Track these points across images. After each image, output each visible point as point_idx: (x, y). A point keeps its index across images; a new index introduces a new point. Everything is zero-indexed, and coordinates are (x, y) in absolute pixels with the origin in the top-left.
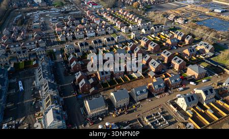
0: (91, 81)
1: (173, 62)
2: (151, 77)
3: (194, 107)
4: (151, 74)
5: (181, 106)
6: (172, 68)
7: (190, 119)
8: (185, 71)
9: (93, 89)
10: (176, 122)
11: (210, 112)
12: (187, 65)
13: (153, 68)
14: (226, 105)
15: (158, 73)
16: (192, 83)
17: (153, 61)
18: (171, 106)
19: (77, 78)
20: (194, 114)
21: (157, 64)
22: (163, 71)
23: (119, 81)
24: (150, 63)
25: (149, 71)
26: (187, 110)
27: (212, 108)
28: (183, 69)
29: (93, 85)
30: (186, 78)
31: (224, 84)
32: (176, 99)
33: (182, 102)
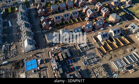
0: (50, 23)
1: (102, 11)
2: (86, 21)
3: (106, 40)
4: (86, 19)
5: (99, 39)
6: (101, 15)
7: (102, 46)
9: (50, 28)
10: (95, 48)
11: (114, 43)
12: (110, 13)
13: (88, 15)
14: (125, 39)
15: (91, 19)
16: (110, 25)
17: (89, 10)
18: (94, 39)
20: (105, 44)
21: (91, 12)
22: (95, 17)
23: (66, 23)
24: (87, 11)
25: (86, 17)
26: (102, 41)
27: (116, 41)
28: (107, 16)
29: (51, 25)
30: (107, 22)
32: (97, 35)
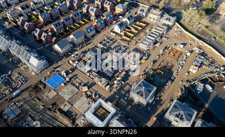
0: (50, 34)
1: (105, 5)
2: (94, 20)
3: (124, 30)
4: (93, 18)
5: (117, 31)
6: (106, 11)
7: (123, 37)
8: (114, 10)
9: (54, 38)
10: (117, 40)
11: (133, 30)
12: (115, 6)
13: (93, 14)
14: (141, 23)
15: (97, 16)
16: (120, 17)
17: (91, 8)
18: (112, 33)
19: (37, 35)
20: (125, 33)
21: (95, 9)
22: (100, 14)
23: (72, 29)
24: (89, 10)
25: (90, 17)
26: (121, 32)
27: (134, 27)
28: (113, 9)
29: (53, 36)
30: (116, 15)
31: (138, 13)
32: (113, 29)
33: (117, 29)
